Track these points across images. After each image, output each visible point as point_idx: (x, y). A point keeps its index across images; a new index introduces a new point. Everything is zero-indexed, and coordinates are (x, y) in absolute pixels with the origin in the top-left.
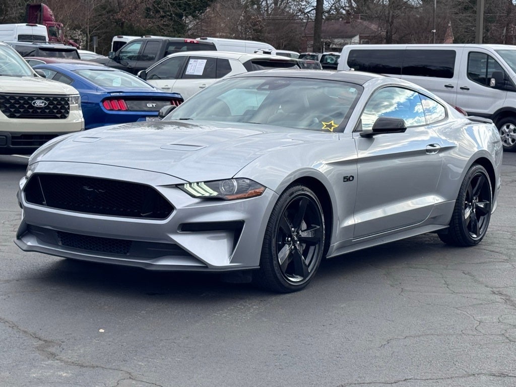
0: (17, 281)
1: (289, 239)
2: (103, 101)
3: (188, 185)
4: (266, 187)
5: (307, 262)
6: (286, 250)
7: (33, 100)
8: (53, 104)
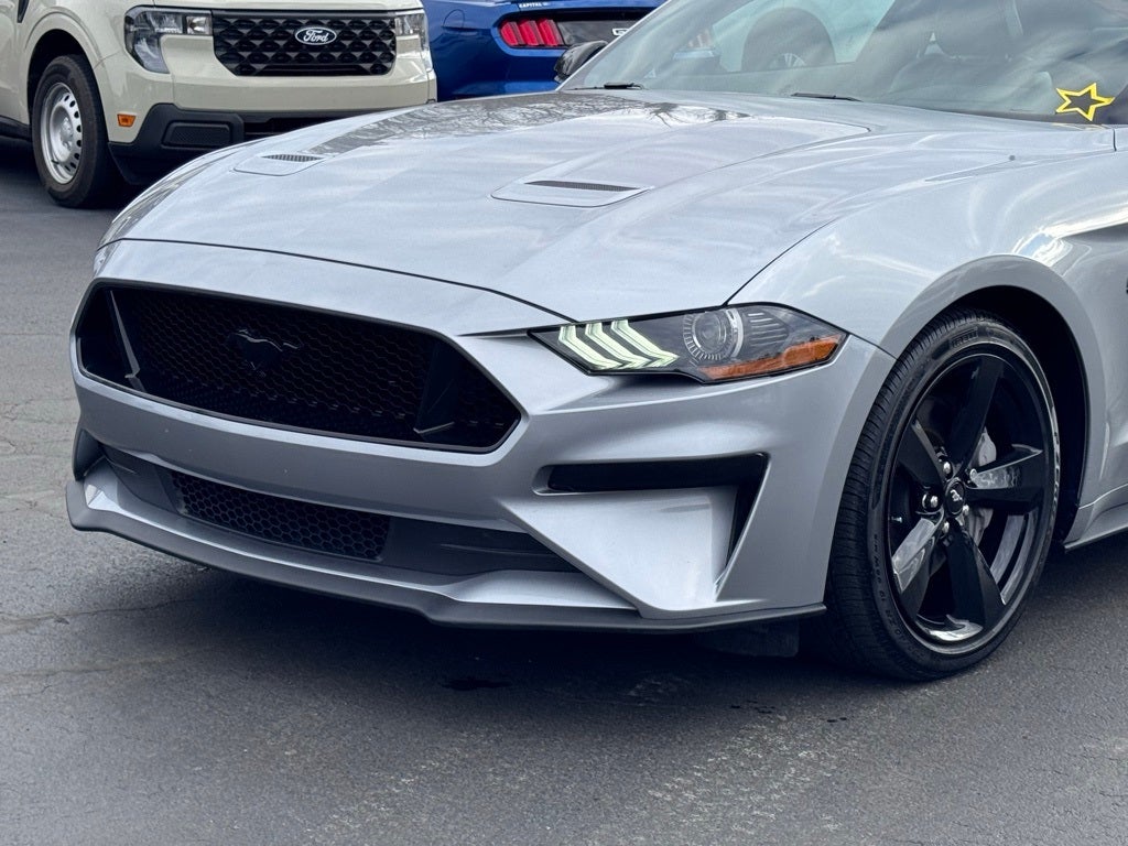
0: (61, 620)
1: (934, 499)
2: (500, 24)
3: (573, 329)
4: (848, 333)
5: (997, 571)
6: (922, 534)
7: (300, 26)
8: (351, 36)
